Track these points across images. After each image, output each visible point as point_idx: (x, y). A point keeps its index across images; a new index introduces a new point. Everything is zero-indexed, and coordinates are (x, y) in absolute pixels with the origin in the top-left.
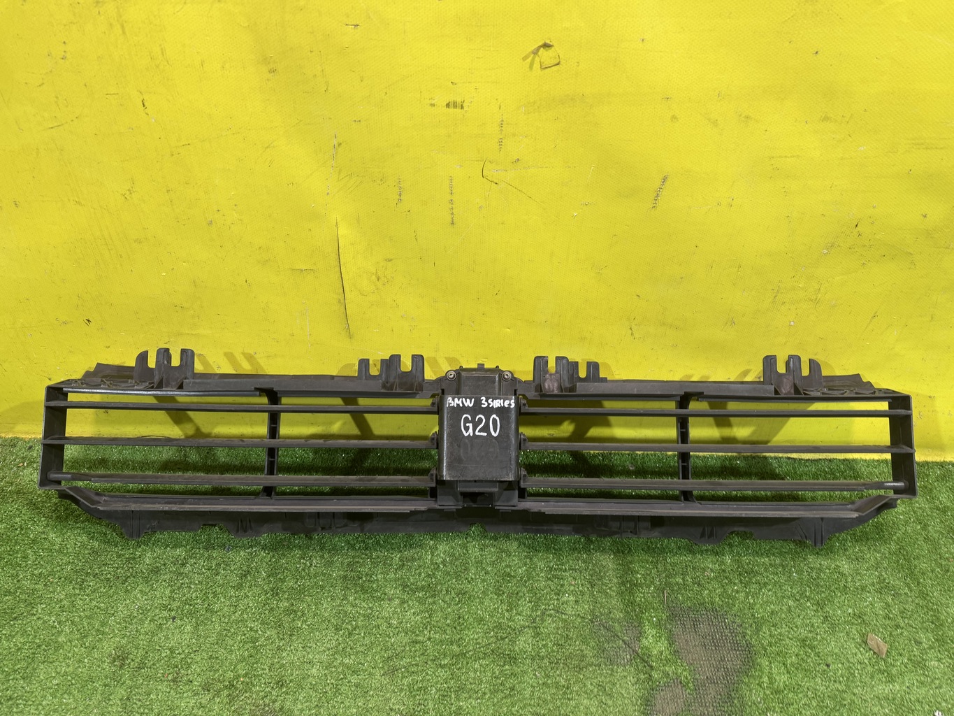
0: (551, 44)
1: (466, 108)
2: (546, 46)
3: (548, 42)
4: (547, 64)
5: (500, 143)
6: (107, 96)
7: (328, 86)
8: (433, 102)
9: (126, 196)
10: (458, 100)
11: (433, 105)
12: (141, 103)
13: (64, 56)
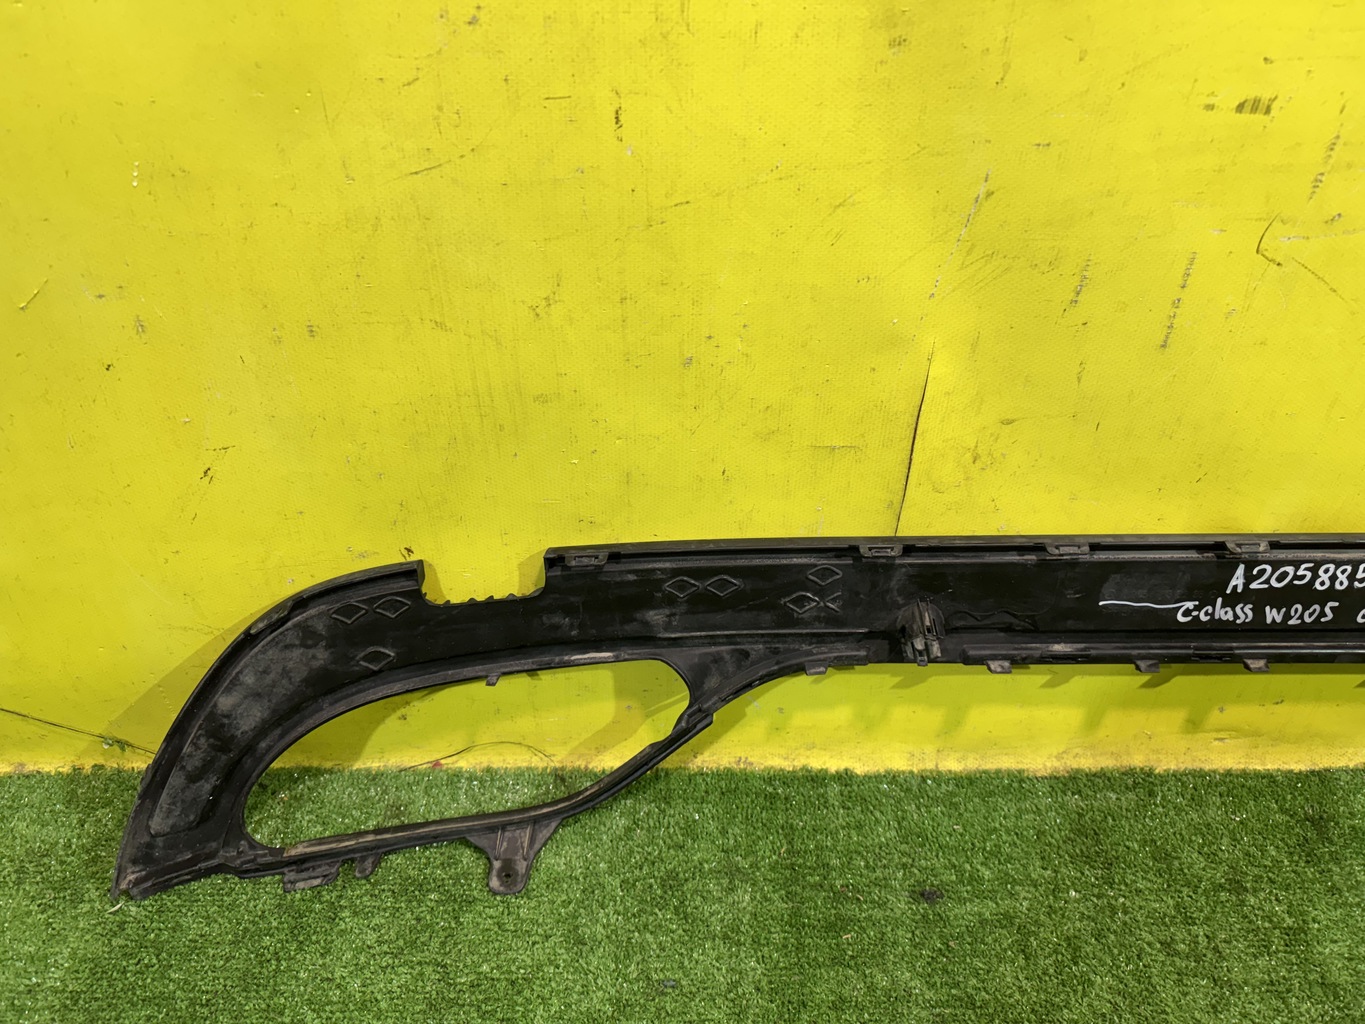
1: (1273, 113)
5: (1317, 182)
6: (546, 103)
7: (1006, 72)
8: (1211, 101)
9: (538, 310)
10: (1266, 96)
11: (1210, 107)
12: (614, 116)
13: (474, 17)
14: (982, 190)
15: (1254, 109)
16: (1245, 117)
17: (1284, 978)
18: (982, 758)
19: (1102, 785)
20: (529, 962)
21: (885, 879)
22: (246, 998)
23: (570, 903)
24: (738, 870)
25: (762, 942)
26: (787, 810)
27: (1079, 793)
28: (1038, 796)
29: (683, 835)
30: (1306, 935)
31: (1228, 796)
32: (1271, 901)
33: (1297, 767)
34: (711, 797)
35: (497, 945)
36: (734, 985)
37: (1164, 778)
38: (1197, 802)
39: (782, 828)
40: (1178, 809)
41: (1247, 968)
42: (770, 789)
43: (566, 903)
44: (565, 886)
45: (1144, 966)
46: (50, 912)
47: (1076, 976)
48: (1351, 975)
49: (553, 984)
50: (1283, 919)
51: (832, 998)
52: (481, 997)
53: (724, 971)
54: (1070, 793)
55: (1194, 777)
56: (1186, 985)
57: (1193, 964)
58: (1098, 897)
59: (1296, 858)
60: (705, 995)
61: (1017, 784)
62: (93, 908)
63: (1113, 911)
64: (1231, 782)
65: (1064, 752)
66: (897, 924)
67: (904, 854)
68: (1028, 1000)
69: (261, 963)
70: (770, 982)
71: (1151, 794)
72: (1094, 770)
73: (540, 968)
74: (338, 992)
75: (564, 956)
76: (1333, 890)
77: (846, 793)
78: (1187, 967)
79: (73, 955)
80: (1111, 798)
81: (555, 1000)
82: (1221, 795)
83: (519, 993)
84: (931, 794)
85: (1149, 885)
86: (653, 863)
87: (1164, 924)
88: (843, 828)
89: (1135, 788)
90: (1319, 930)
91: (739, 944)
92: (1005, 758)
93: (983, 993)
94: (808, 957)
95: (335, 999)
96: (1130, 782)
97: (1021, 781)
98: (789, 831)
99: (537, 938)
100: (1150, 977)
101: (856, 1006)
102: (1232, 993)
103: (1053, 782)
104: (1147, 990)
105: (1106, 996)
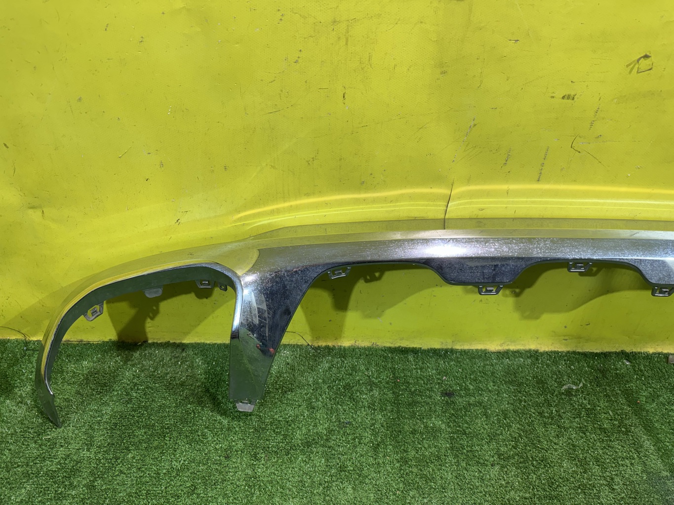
0: (650, 55)
1: (575, 100)
2: (646, 57)
3: (648, 54)
4: (643, 69)
5: (592, 124)
6: (319, 90)
7: (481, 83)
8: (553, 95)
9: (309, 162)
10: (572, 93)
11: (553, 97)
12: (343, 95)
13: (297, 60)
14: (472, 123)
15: (568, 98)
16: (565, 101)
17: (585, 426)
18: (470, 345)
19: (518, 355)
20: (293, 415)
21: (431, 388)
22: (183, 426)
23: (308, 394)
24: (374, 383)
25: (384, 409)
26: (392, 362)
27: (509, 358)
28: (492, 359)
29: (351, 370)
30: (595, 411)
31: (568, 361)
32: (582, 399)
33: (595, 351)
34: (362, 357)
35: (280, 408)
36: (373, 425)
37: (542, 354)
38: (555, 363)
39: (391, 369)
40: (548, 365)
41: (571, 422)
42: (386, 354)
43: (306, 394)
44: (306, 387)
45: (532, 421)
46: (101, 395)
47: (505, 424)
48: (611, 426)
49: (303, 423)
50: (587, 406)
51: (411, 430)
52: (275, 427)
53: (369, 419)
54: (505, 358)
55: (555, 353)
56: (547, 428)
57: (550, 420)
58: (515, 396)
59: (593, 384)
60: (362, 428)
61: (484, 355)
62: (118, 393)
63: (521, 401)
64: (569, 356)
65: (503, 343)
66: (436, 404)
67: (438, 379)
68: (487, 431)
69: (188, 414)
70: (387, 424)
71: (537, 359)
72: (515, 350)
73: (297, 416)
74: (219, 425)
75: (306, 413)
76: (607, 396)
77: (415, 356)
78: (548, 422)
79: (112, 410)
80: (521, 361)
81: (303, 428)
82: (565, 361)
83: (290, 425)
84: (449, 357)
85: (535, 392)
86: (340, 380)
87: (540, 406)
88: (415, 369)
89: (531, 357)
90: (600, 410)
91: (374, 410)
92: (479, 345)
93: (469, 429)
94: (401, 415)
95: (217, 427)
96: (529, 355)
97: (486, 353)
98: (393, 370)
99: (296, 406)
100: (534, 425)
101: (420, 433)
102: (565, 431)
103: (498, 354)
104: (532, 429)
105: (516, 431)
